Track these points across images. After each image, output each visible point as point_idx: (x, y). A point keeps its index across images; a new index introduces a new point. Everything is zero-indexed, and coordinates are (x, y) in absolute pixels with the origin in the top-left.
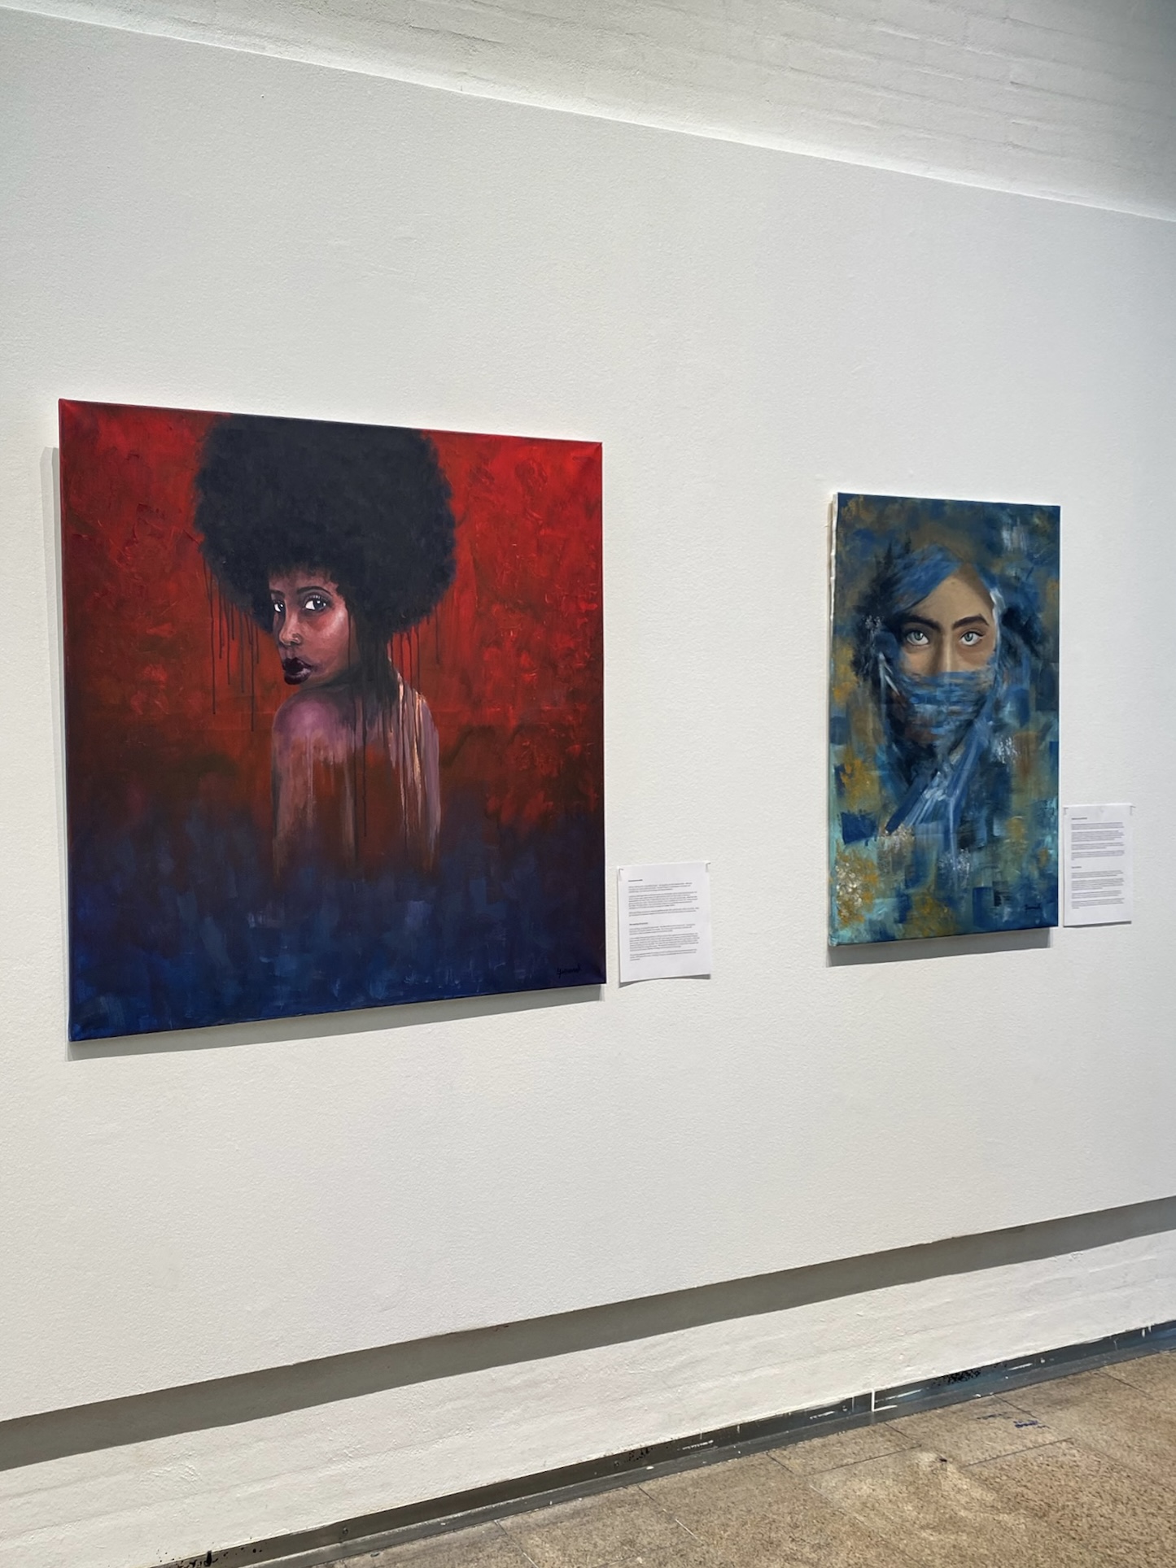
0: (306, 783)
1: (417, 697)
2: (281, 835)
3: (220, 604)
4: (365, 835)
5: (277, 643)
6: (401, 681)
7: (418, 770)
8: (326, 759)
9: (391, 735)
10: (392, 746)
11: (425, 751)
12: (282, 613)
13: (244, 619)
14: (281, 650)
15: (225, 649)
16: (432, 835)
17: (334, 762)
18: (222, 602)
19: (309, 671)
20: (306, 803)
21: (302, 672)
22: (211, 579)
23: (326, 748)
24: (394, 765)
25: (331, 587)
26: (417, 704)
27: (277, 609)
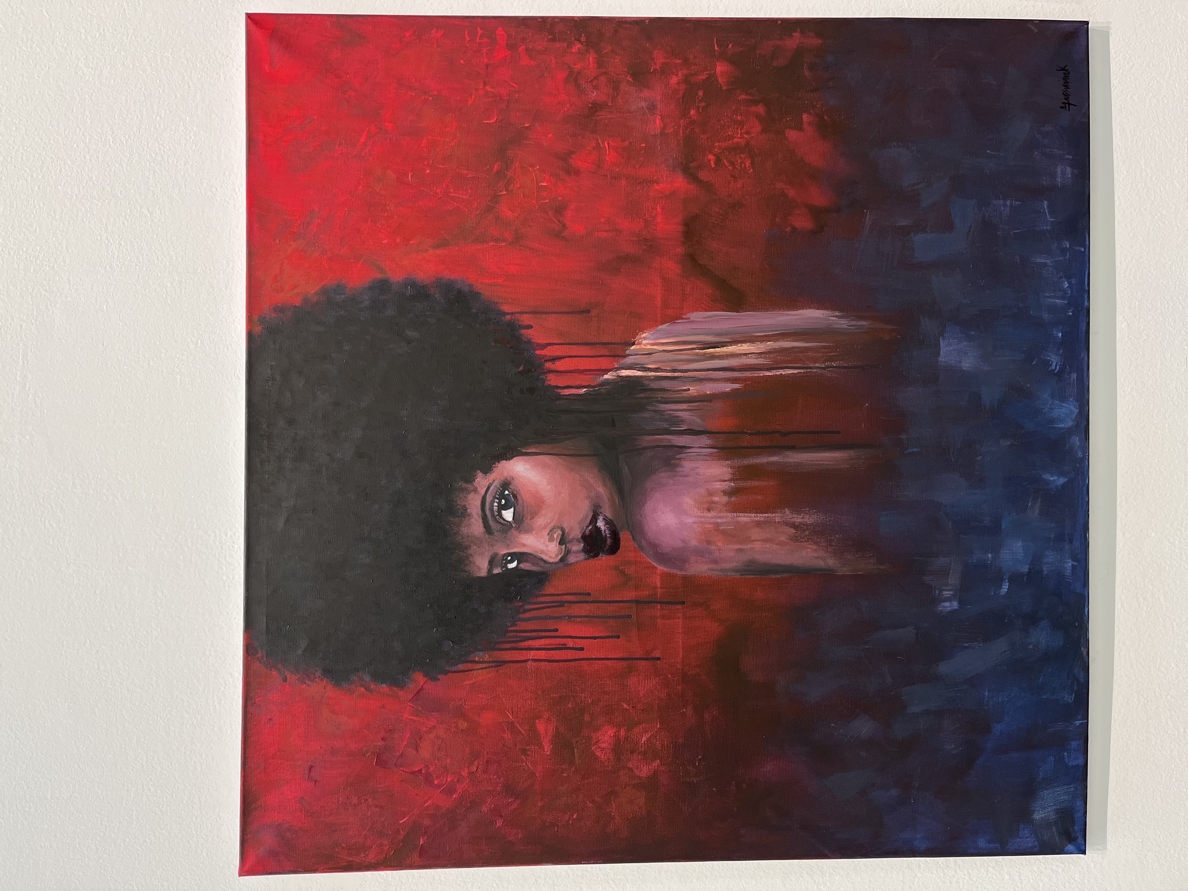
0: (758, 524)
1: (638, 347)
2: (831, 562)
3: (507, 649)
4: (839, 432)
5: (561, 565)
6: (614, 373)
7: (745, 347)
8: (725, 493)
9: (693, 390)
10: (709, 388)
11: (718, 335)
12: (520, 557)
13: (527, 615)
14: (572, 559)
15: (570, 643)
16: (843, 324)
17: (730, 480)
18: (508, 646)
19: (601, 518)
20: (787, 524)
21: (603, 528)
22: (474, 662)
23: (710, 494)
24: (737, 386)
25: (481, 481)
26: (649, 347)
27: (514, 565)
